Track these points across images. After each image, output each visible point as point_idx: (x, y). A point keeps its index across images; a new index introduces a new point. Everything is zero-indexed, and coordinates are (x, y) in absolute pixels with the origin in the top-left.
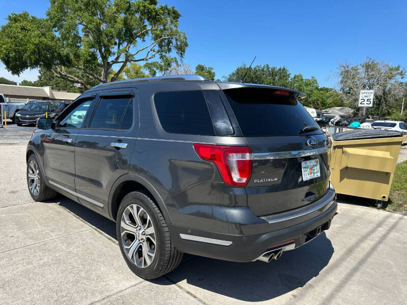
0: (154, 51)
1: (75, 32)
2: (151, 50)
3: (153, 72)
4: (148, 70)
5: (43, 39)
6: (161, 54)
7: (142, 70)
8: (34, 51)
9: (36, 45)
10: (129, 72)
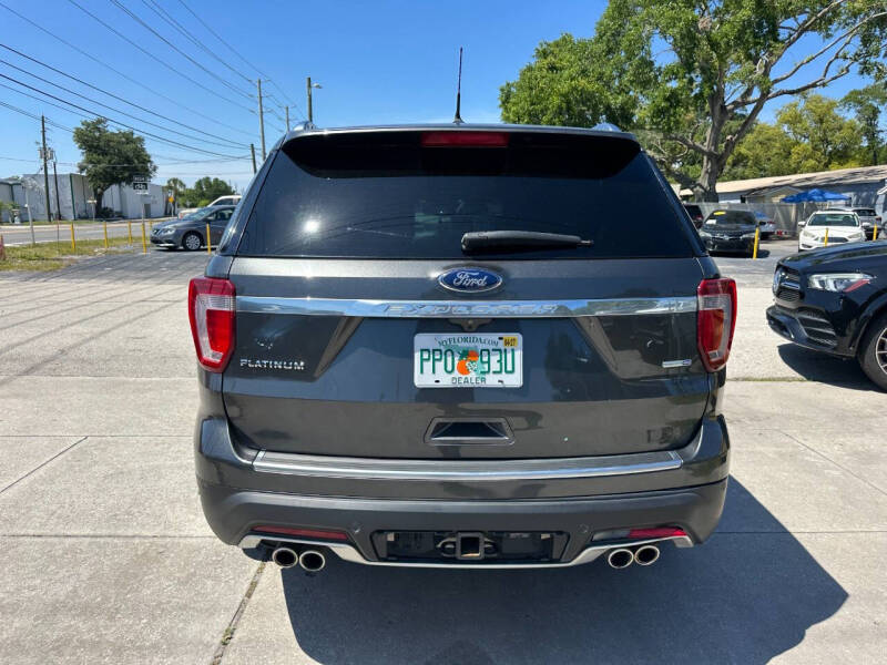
0: (845, 58)
1: (642, 54)
2: (837, 57)
3: (869, 113)
4: (853, 110)
5: (583, 82)
6: (865, 63)
7: (836, 111)
8: (560, 108)
9: (565, 95)
10: (800, 122)
